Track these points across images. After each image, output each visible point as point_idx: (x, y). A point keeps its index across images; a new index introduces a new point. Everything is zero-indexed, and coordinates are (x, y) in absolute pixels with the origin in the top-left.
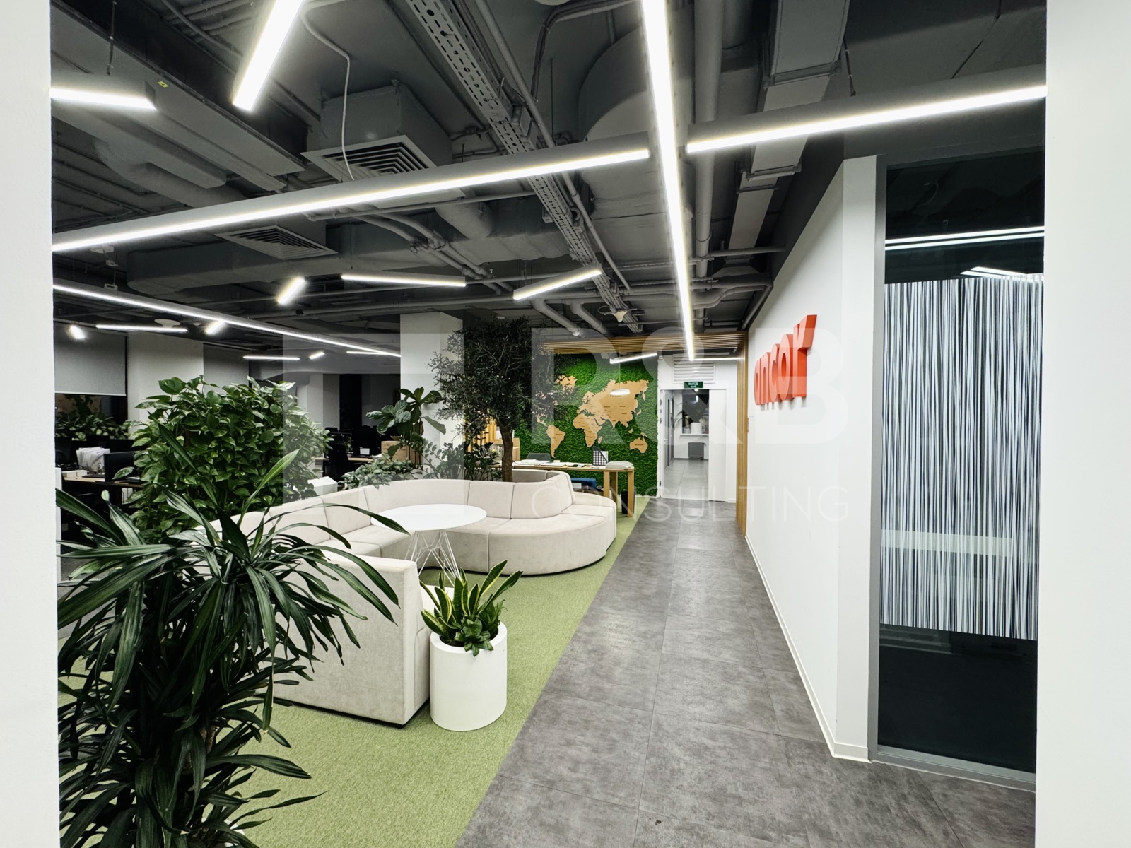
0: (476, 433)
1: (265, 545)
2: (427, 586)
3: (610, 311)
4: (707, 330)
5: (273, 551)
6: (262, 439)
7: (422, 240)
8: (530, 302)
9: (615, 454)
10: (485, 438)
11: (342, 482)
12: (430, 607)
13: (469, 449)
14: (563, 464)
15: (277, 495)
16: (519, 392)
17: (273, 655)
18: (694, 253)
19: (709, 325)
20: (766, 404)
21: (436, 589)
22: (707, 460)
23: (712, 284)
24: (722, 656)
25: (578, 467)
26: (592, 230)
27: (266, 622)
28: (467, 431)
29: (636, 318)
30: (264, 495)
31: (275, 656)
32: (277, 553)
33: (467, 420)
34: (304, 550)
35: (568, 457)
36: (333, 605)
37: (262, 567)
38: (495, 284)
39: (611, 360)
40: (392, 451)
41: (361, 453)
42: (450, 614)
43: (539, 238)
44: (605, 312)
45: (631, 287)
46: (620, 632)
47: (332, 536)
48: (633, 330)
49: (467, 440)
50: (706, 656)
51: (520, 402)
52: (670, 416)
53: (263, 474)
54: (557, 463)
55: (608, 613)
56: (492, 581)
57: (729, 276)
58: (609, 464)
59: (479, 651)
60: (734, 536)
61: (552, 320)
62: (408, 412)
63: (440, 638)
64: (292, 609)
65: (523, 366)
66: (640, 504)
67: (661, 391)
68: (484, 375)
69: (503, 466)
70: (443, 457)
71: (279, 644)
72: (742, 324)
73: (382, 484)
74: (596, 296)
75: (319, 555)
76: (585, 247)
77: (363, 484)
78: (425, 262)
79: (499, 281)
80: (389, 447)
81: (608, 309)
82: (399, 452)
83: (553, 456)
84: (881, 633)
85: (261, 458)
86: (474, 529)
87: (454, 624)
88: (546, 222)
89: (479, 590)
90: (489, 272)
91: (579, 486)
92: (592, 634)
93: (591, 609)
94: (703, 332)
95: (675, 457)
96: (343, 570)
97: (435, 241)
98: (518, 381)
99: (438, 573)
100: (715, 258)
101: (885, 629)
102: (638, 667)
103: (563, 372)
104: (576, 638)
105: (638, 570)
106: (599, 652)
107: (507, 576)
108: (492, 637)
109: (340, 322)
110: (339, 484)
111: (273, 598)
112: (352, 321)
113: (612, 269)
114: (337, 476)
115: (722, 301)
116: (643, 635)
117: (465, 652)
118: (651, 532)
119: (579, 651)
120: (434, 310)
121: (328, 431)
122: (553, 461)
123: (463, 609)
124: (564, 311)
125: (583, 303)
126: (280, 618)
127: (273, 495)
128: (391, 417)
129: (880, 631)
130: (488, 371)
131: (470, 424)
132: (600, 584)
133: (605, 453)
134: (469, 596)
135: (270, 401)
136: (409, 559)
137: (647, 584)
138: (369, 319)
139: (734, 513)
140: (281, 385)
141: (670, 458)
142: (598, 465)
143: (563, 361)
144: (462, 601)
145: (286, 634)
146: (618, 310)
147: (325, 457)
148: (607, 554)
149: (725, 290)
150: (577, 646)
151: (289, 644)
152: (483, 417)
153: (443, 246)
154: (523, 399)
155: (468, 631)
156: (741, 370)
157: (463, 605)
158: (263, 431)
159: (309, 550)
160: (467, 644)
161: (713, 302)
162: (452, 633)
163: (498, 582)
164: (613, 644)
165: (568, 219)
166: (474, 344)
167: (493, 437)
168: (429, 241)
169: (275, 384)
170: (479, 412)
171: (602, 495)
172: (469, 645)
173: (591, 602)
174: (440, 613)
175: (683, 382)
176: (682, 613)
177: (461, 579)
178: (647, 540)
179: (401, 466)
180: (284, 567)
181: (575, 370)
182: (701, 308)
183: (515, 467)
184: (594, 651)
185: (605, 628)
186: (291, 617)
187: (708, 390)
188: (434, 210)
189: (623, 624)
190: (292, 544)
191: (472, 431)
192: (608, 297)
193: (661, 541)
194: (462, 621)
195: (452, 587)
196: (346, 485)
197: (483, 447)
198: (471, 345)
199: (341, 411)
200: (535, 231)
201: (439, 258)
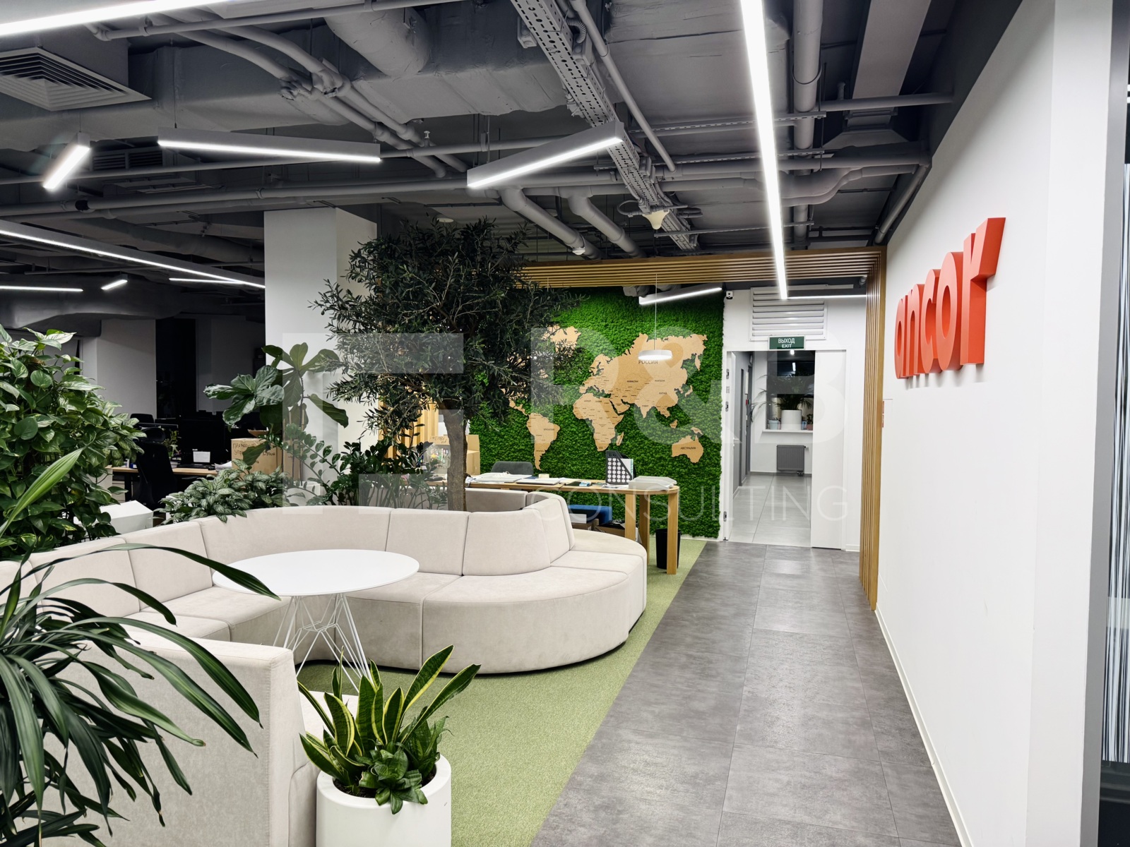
0: (401, 425)
1: (25, 617)
2: (311, 692)
3: (639, 210)
4: (813, 245)
5: (38, 628)
6: (16, 433)
7: (301, 77)
8: (497, 192)
9: (645, 464)
10: (417, 434)
11: (161, 510)
12: (316, 728)
13: (390, 454)
14: (555, 480)
15: (44, 532)
16: (477, 354)
17: (40, 805)
18: (788, 104)
19: (816, 234)
20: (915, 377)
21: (327, 697)
22: (810, 476)
23: (822, 160)
24: (828, 817)
25: (581, 486)
26: (607, 60)
27: (28, 746)
28: (386, 422)
29: (685, 223)
30: (21, 533)
31: (43, 809)
32: (44, 631)
33: (386, 401)
34: (92, 626)
35: (563, 468)
36: (144, 720)
37: (19, 654)
38: (434, 158)
39: (640, 298)
40: (250, 456)
41: (195, 460)
42: (351, 740)
43: (513, 75)
44: (630, 211)
45: (677, 166)
46: (652, 775)
47: (144, 604)
48: (680, 244)
49: (385, 437)
50: (800, 817)
51: (480, 371)
52: (745, 398)
53: (19, 494)
54: (544, 478)
55: (630, 742)
56: (426, 681)
57: (853, 147)
58: (634, 480)
59: (402, 805)
60: (856, 610)
61: (537, 226)
62: (279, 387)
63: (334, 782)
64: (73, 726)
65: (484, 308)
66: (689, 551)
67: (729, 353)
68: (415, 324)
69: (450, 483)
70: (343, 468)
71: (49, 787)
72: (875, 233)
73: (233, 514)
74: (614, 181)
75: (120, 635)
76: (595, 93)
77: (198, 515)
78: (309, 117)
79: (441, 153)
80: (245, 449)
81: (635, 207)
82: (262, 458)
83: (538, 467)
84: (1104, 777)
85: (16, 467)
86: (398, 593)
87: (359, 759)
88: (525, 47)
89: (403, 698)
90: (422, 136)
91: (582, 519)
92: (601, 778)
93: (600, 735)
94: (806, 248)
95: (752, 470)
96: (162, 660)
97: (325, 78)
98: (476, 335)
99: (331, 671)
100: (828, 113)
101: (1112, 772)
102: (681, 835)
103: (555, 320)
104: (573, 784)
105: (683, 667)
106: (613, 808)
107: (451, 675)
108: (425, 781)
109: (155, 224)
110: (156, 514)
111: (39, 707)
112: (177, 223)
113: (643, 133)
114: (152, 499)
115: (839, 191)
116: (692, 780)
117: (377, 806)
118: (708, 600)
119: (579, 807)
120: (326, 204)
121: (136, 421)
122: (537, 476)
123: (375, 731)
124: (559, 210)
125: (591, 196)
126: (52, 743)
127: (38, 533)
128: (249, 395)
129: (1102, 775)
130: (423, 316)
131: (392, 409)
132: (617, 690)
133: (629, 463)
134: (385, 709)
135: (31, 365)
136: (280, 645)
137: (699, 691)
138: (208, 218)
139: (854, 570)
140: (50, 336)
141: (744, 472)
142: (616, 483)
143: (556, 300)
144: (373, 719)
145: (62, 770)
146: (653, 208)
147: (131, 466)
148: (630, 638)
149: (846, 173)
150: (574, 798)
151: (68, 788)
152: (414, 397)
153: (339, 89)
154: (484, 366)
155: (383, 770)
156: (874, 318)
157: (374, 726)
158: (19, 419)
159: (102, 625)
160: (381, 792)
161: (823, 194)
162: (355, 773)
163: (435, 686)
164: (638, 796)
165: (565, 40)
166: (397, 268)
167: (433, 434)
168: (314, 78)
169: (39, 335)
170: (407, 388)
171: (623, 535)
172: (386, 795)
173: (600, 722)
174: (335, 740)
175: (767, 338)
176: (760, 743)
177: (371, 680)
178: (700, 614)
179: (266, 482)
180: (59, 655)
181: (576, 314)
182: (803, 205)
183: (471, 486)
184: (606, 807)
185: (625, 767)
186: (70, 742)
187: (813, 353)
188: (322, 23)
189: (659, 760)
190: (72, 615)
191: (394, 421)
192: (635, 185)
193: (724, 617)
194: (373, 753)
195: (354, 693)
196: (168, 516)
197: (415, 451)
198: (391, 268)
199: (158, 384)
200: (504, 62)
201: (331, 110)
